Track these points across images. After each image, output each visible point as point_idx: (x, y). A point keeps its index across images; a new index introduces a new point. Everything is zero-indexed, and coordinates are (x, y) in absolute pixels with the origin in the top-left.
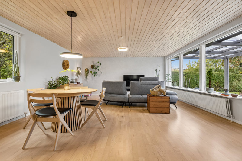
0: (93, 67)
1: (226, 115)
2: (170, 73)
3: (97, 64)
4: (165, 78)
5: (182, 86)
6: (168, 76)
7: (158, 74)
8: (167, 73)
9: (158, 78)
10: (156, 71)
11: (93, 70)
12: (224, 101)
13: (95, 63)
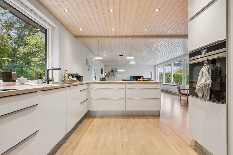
0: (112, 71)
1: (178, 92)
2: (158, 75)
3: (115, 70)
4: (155, 78)
5: (164, 83)
6: (157, 77)
7: (151, 75)
8: (156, 75)
9: (151, 78)
10: (150, 74)
11: (112, 73)
12: (177, 87)
13: (113, 68)
